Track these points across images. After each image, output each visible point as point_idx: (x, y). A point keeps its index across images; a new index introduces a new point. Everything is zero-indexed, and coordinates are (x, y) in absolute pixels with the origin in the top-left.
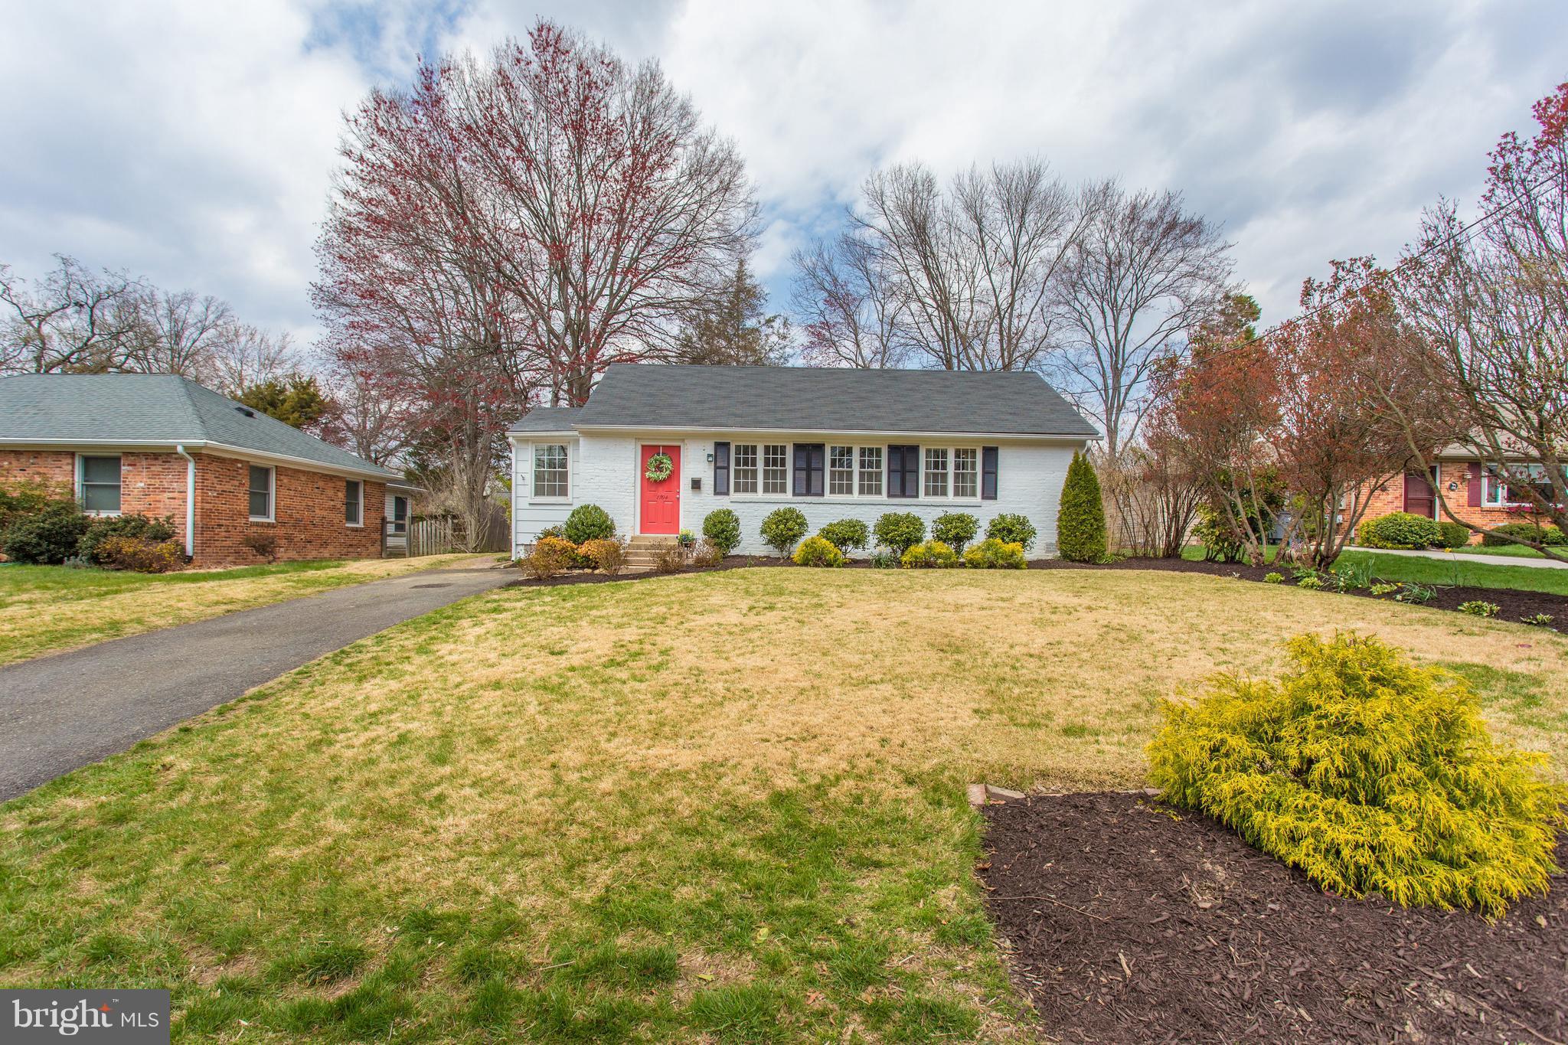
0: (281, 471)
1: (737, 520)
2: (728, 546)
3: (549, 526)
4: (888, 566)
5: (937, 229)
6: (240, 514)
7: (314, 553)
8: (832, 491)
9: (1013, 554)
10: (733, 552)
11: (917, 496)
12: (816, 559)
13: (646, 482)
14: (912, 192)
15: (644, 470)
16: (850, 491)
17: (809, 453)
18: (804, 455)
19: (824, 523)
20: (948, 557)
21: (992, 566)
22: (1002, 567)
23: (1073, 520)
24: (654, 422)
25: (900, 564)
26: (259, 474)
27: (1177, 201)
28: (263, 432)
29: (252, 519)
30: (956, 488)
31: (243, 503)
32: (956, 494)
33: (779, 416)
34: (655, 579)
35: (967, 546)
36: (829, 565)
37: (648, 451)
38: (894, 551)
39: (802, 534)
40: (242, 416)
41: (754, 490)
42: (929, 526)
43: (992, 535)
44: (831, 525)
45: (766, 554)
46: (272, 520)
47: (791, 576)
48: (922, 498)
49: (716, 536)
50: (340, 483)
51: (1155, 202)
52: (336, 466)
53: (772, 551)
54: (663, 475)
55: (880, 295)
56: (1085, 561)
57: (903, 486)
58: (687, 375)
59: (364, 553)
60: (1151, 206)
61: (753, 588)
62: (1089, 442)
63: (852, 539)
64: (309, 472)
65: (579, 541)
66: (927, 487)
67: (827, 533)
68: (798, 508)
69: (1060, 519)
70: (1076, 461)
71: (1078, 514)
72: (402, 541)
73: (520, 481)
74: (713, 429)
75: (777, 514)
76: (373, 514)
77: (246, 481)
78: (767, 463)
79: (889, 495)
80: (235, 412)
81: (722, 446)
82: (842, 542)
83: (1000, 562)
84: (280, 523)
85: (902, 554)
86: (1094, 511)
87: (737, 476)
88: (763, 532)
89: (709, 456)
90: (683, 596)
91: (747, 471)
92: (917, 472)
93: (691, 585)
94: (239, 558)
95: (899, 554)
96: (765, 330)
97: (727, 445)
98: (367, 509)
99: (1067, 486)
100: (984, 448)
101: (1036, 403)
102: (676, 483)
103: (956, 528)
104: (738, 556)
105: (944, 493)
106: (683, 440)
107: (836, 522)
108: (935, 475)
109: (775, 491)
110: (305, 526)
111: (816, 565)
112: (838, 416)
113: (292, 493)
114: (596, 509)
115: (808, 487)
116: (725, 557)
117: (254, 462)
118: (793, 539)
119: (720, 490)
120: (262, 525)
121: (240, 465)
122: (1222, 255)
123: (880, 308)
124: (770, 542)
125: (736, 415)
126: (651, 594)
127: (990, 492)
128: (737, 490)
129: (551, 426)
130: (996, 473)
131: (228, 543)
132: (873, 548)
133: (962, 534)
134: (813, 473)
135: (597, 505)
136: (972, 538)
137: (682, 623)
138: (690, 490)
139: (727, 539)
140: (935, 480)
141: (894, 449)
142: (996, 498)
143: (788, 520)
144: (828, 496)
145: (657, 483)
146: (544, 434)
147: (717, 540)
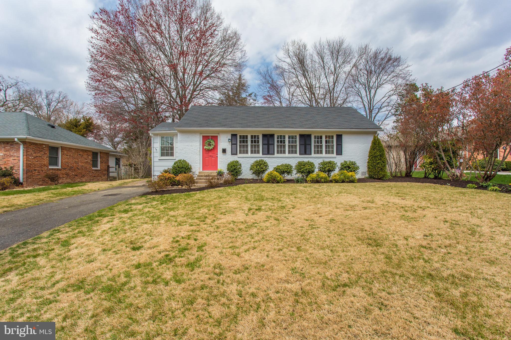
0: (63, 148)
1: (240, 165)
2: (237, 175)
3: (166, 168)
4: (301, 182)
5: (308, 62)
6: (45, 165)
7: (79, 180)
8: (278, 153)
9: (352, 176)
10: (239, 177)
11: (311, 154)
12: (272, 180)
13: (204, 151)
14: (299, 49)
15: (203, 146)
16: (284, 153)
17: (268, 137)
18: (266, 139)
19: (275, 165)
20: (325, 178)
21: (343, 182)
22: (348, 182)
23: (374, 163)
24: (208, 126)
25: (306, 182)
26: (54, 150)
27: (391, 51)
28: (57, 134)
29: (50, 167)
30: (326, 151)
31: (46, 160)
32: (326, 153)
33: (256, 124)
34: (206, 191)
35: (332, 174)
36: (278, 182)
37: (205, 138)
38: (303, 176)
39: (266, 170)
40: (50, 128)
41: (247, 153)
42: (317, 166)
43: (341, 169)
44: (278, 166)
45: (252, 178)
46: (60, 167)
47: (264, 189)
48: (313, 155)
49: (232, 171)
50: (89, 153)
51: (383, 52)
52: (88, 146)
53: (254, 177)
54: (211, 148)
55: (288, 86)
56: (379, 179)
57: (305, 151)
58: (220, 109)
59: (101, 179)
60: (382, 53)
61: (249, 196)
62: (378, 132)
63: (286, 172)
64: (76, 149)
65: (176, 174)
66: (315, 151)
67: (276, 169)
68: (265, 159)
69: (368, 162)
70: (374, 139)
71: (376, 160)
72: (115, 175)
73: (155, 151)
74: (230, 129)
75: (256, 162)
76: (104, 164)
77: (47, 152)
78: (252, 142)
79: (300, 154)
80: (47, 126)
81: (234, 136)
82: (282, 173)
83: (347, 180)
84: (63, 168)
85: (307, 177)
86: (383, 159)
87: (240, 147)
88: (251, 169)
89: (229, 139)
90: (217, 201)
91: (244, 145)
92: (311, 145)
93: (221, 194)
94: (44, 182)
95: (305, 177)
96: (249, 98)
97: (236, 135)
98: (101, 162)
99: (371, 149)
100: (337, 135)
101: (354, 118)
102: (216, 151)
103: (328, 166)
104: (241, 179)
105: (321, 153)
106: (219, 134)
107: (280, 165)
108: (318, 146)
109: (255, 153)
110: (74, 170)
111: (273, 183)
112: (279, 123)
113: (68, 157)
114: (184, 161)
115: (268, 151)
116: (236, 179)
117: (51, 145)
118: (263, 172)
119: (234, 153)
120: (55, 169)
121: (44, 146)
122: (407, 69)
123: (288, 90)
124: (254, 173)
125: (240, 124)
126: (202, 200)
127: (339, 152)
128: (240, 153)
129: (167, 129)
130: (341, 145)
131: (39, 177)
132: (295, 175)
133: (331, 169)
134: (270, 146)
135: (185, 159)
136: (334, 170)
137: (214, 221)
138: (222, 153)
139: (236, 172)
140: (318, 148)
141: (302, 136)
142: (341, 154)
143: (261, 164)
144: (276, 155)
145: (209, 150)
146: (164, 132)
147: (232, 173)
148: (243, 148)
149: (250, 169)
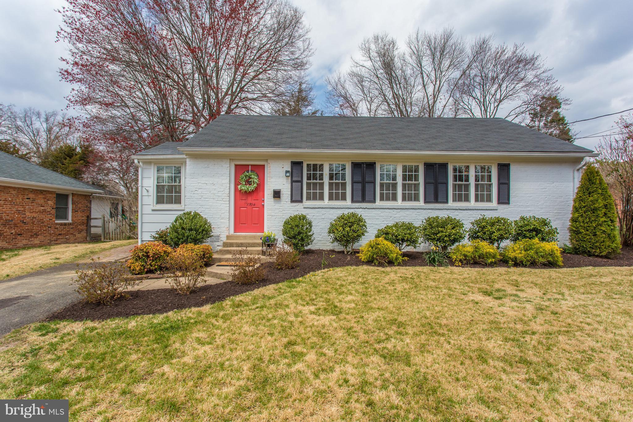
1: (310, 224)
2: (303, 245)
3: (162, 228)
4: (442, 264)
7: (24, 242)
8: (382, 199)
10: (307, 248)
11: (448, 202)
12: (380, 259)
13: (238, 193)
14: (384, 48)
15: (237, 183)
16: (395, 198)
17: (364, 169)
18: (359, 171)
19: (380, 225)
24: (245, 145)
25: (451, 262)
30: (476, 196)
32: (477, 200)
33: (339, 142)
36: (392, 264)
37: (239, 169)
39: (363, 234)
41: (322, 198)
42: (466, 226)
44: (386, 227)
45: (331, 248)
48: (451, 204)
49: (294, 237)
50: (50, 195)
53: (338, 247)
54: (252, 188)
57: (436, 195)
62: (586, 159)
64: (19, 188)
65: (175, 244)
66: (454, 195)
67: (385, 233)
68: (359, 212)
72: (99, 231)
73: (145, 193)
74: (290, 150)
75: (342, 217)
76: (80, 214)
78: (331, 177)
79: (426, 202)
81: (297, 165)
82: (399, 241)
83: (541, 260)
87: (308, 188)
89: (287, 172)
91: (316, 183)
92: (446, 184)
97: (301, 163)
98: (74, 211)
100: (499, 165)
102: (261, 193)
103: (499, 230)
105: (467, 199)
106: (267, 160)
107: (389, 223)
108: (460, 186)
109: (337, 199)
110: (15, 225)
111: (382, 265)
113: (2, 202)
114: (198, 215)
115: (363, 196)
116: (302, 253)
118: (357, 238)
119: (296, 199)
124: (336, 240)
125: (307, 142)
127: (504, 199)
128: (308, 198)
130: (508, 184)
132: (423, 246)
134: (367, 185)
138: (272, 199)
139: (302, 240)
140: (460, 190)
141: (429, 166)
142: (508, 203)
143: (353, 224)
144: (378, 203)
145: (248, 194)
146: (162, 157)
147: (294, 241)
148: (315, 189)
149: (329, 232)
